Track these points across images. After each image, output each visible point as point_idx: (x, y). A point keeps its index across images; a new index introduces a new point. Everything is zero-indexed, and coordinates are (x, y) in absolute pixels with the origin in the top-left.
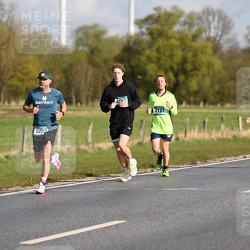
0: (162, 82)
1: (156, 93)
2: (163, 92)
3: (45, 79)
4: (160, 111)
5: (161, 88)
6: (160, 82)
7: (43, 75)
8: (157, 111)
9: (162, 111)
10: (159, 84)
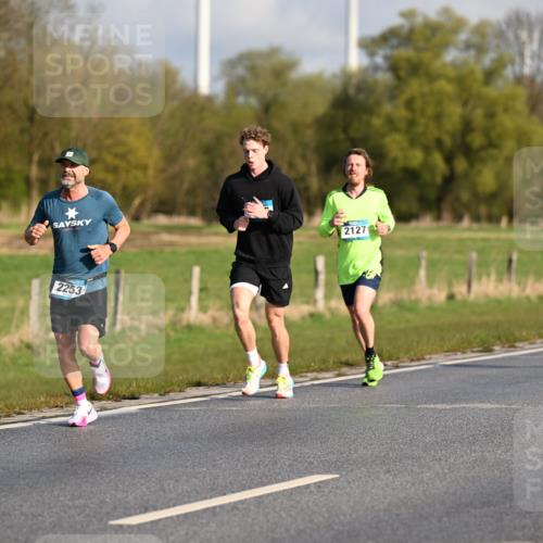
0: (359, 164)
1: (345, 190)
2: (360, 188)
3: (74, 165)
4: (355, 230)
6: (355, 168)
7: (69, 155)
8: (350, 231)
9: (361, 231)
10: (352, 170)
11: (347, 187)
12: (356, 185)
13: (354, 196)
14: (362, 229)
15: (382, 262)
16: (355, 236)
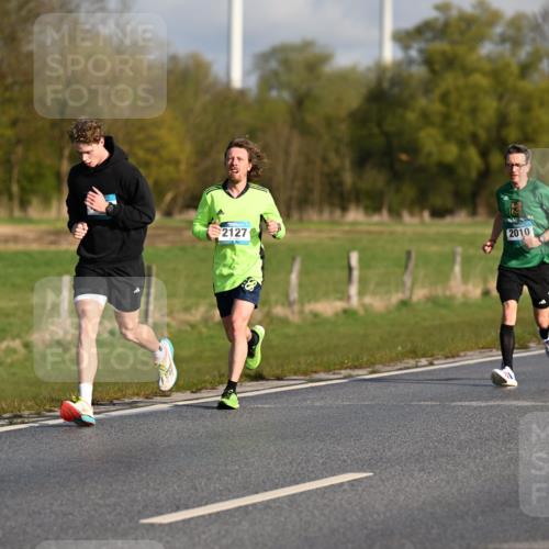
0: (241, 159)
1: (224, 187)
2: (241, 186)
4: (235, 233)
5: (237, 176)
6: (236, 162)
8: (229, 233)
9: (241, 234)
10: (232, 165)
11: (228, 184)
12: (238, 182)
13: (235, 194)
14: (242, 232)
15: (263, 268)
16: (234, 239)
